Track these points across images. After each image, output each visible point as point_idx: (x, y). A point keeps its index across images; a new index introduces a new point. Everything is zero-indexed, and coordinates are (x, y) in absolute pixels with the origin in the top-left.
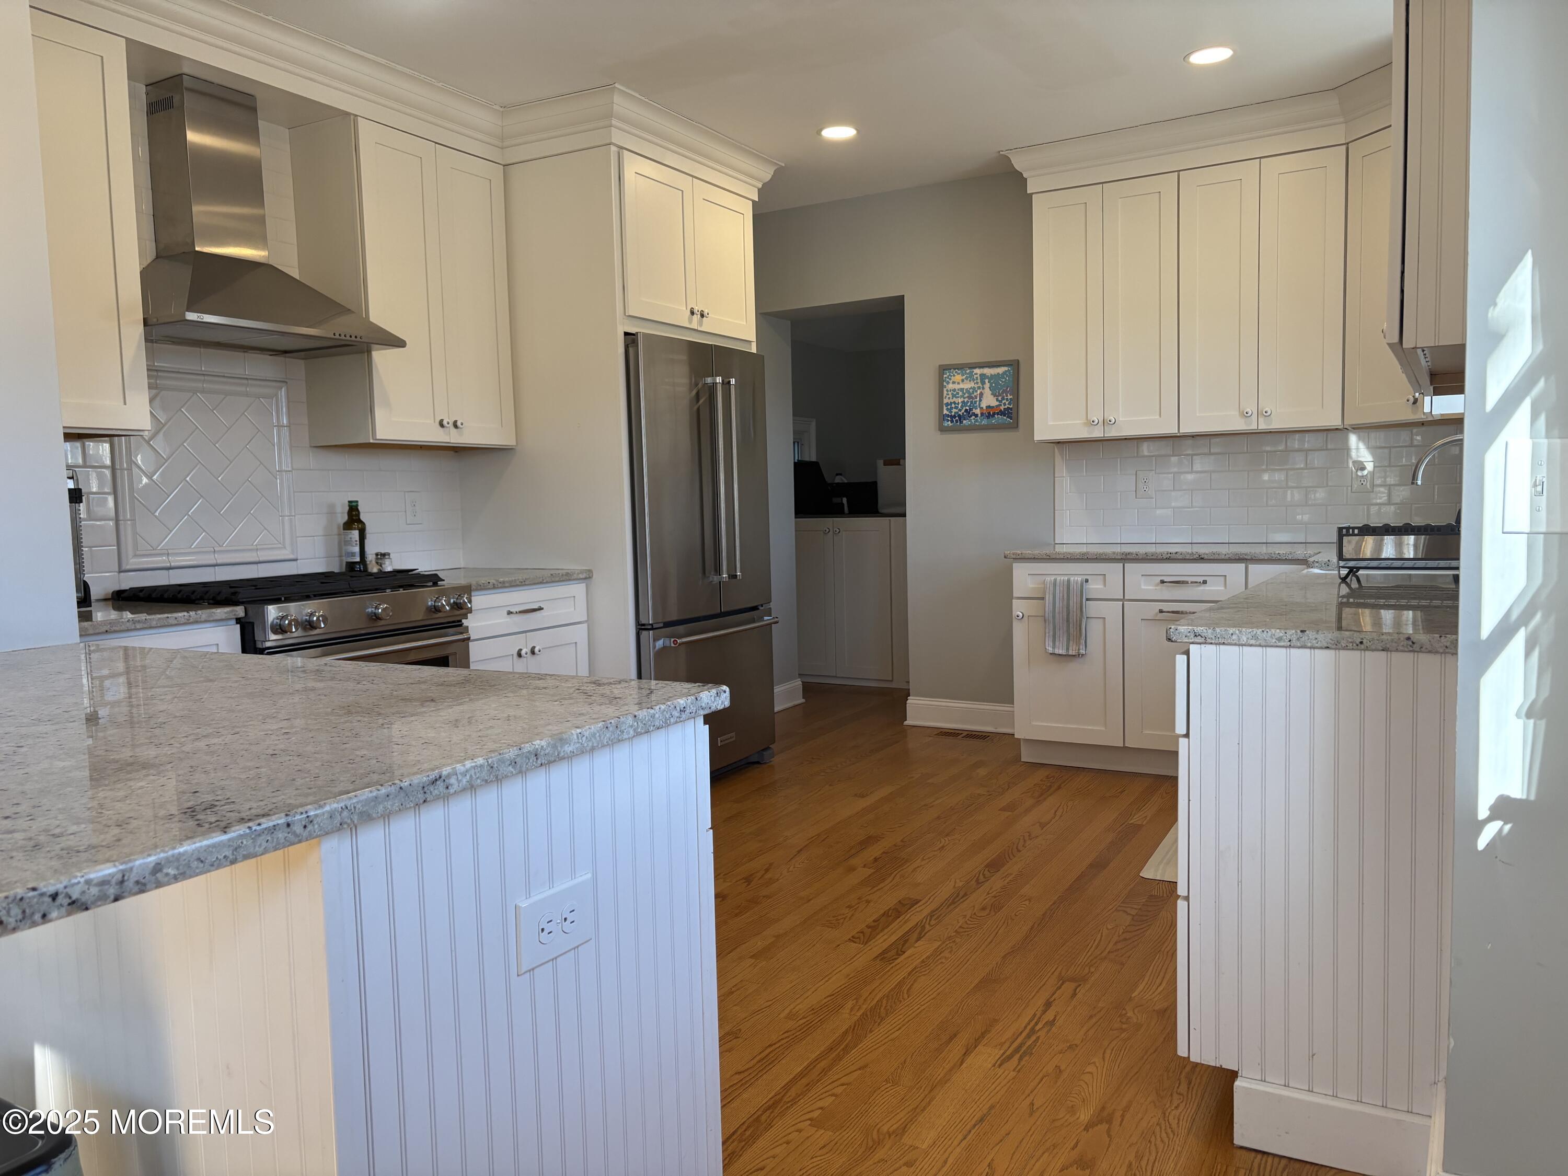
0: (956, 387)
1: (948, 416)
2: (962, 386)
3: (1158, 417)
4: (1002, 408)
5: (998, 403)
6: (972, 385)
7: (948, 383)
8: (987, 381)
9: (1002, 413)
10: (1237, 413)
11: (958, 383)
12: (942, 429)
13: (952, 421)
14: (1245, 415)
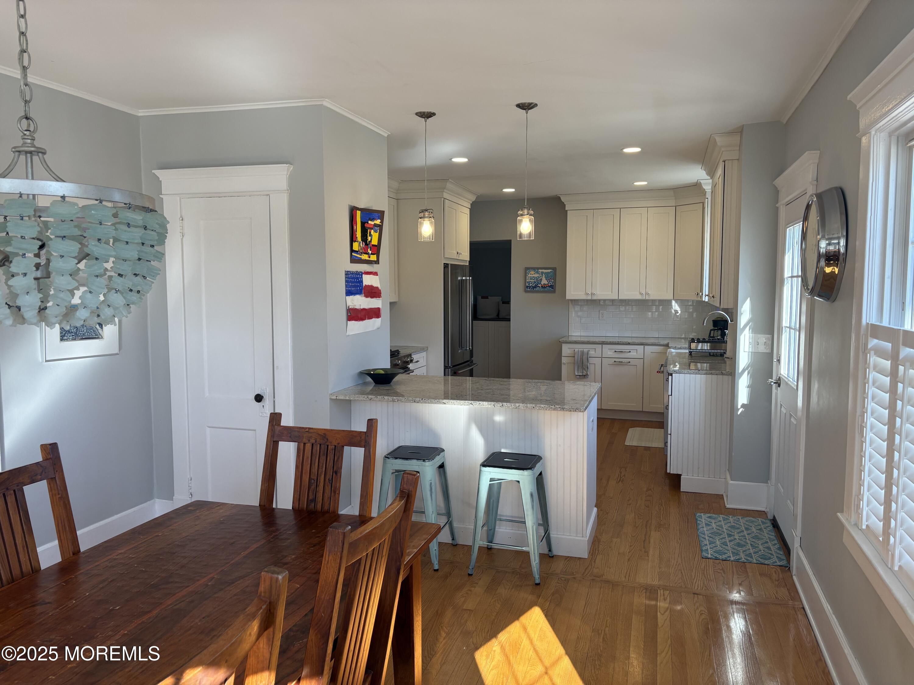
0: (532, 276)
1: (528, 286)
2: (534, 276)
3: (611, 293)
4: (549, 285)
5: (548, 283)
6: (538, 275)
7: (529, 274)
8: (544, 274)
9: (549, 287)
10: (639, 293)
11: (532, 274)
12: (526, 291)
13: (530, 289)
14: (641, 294)
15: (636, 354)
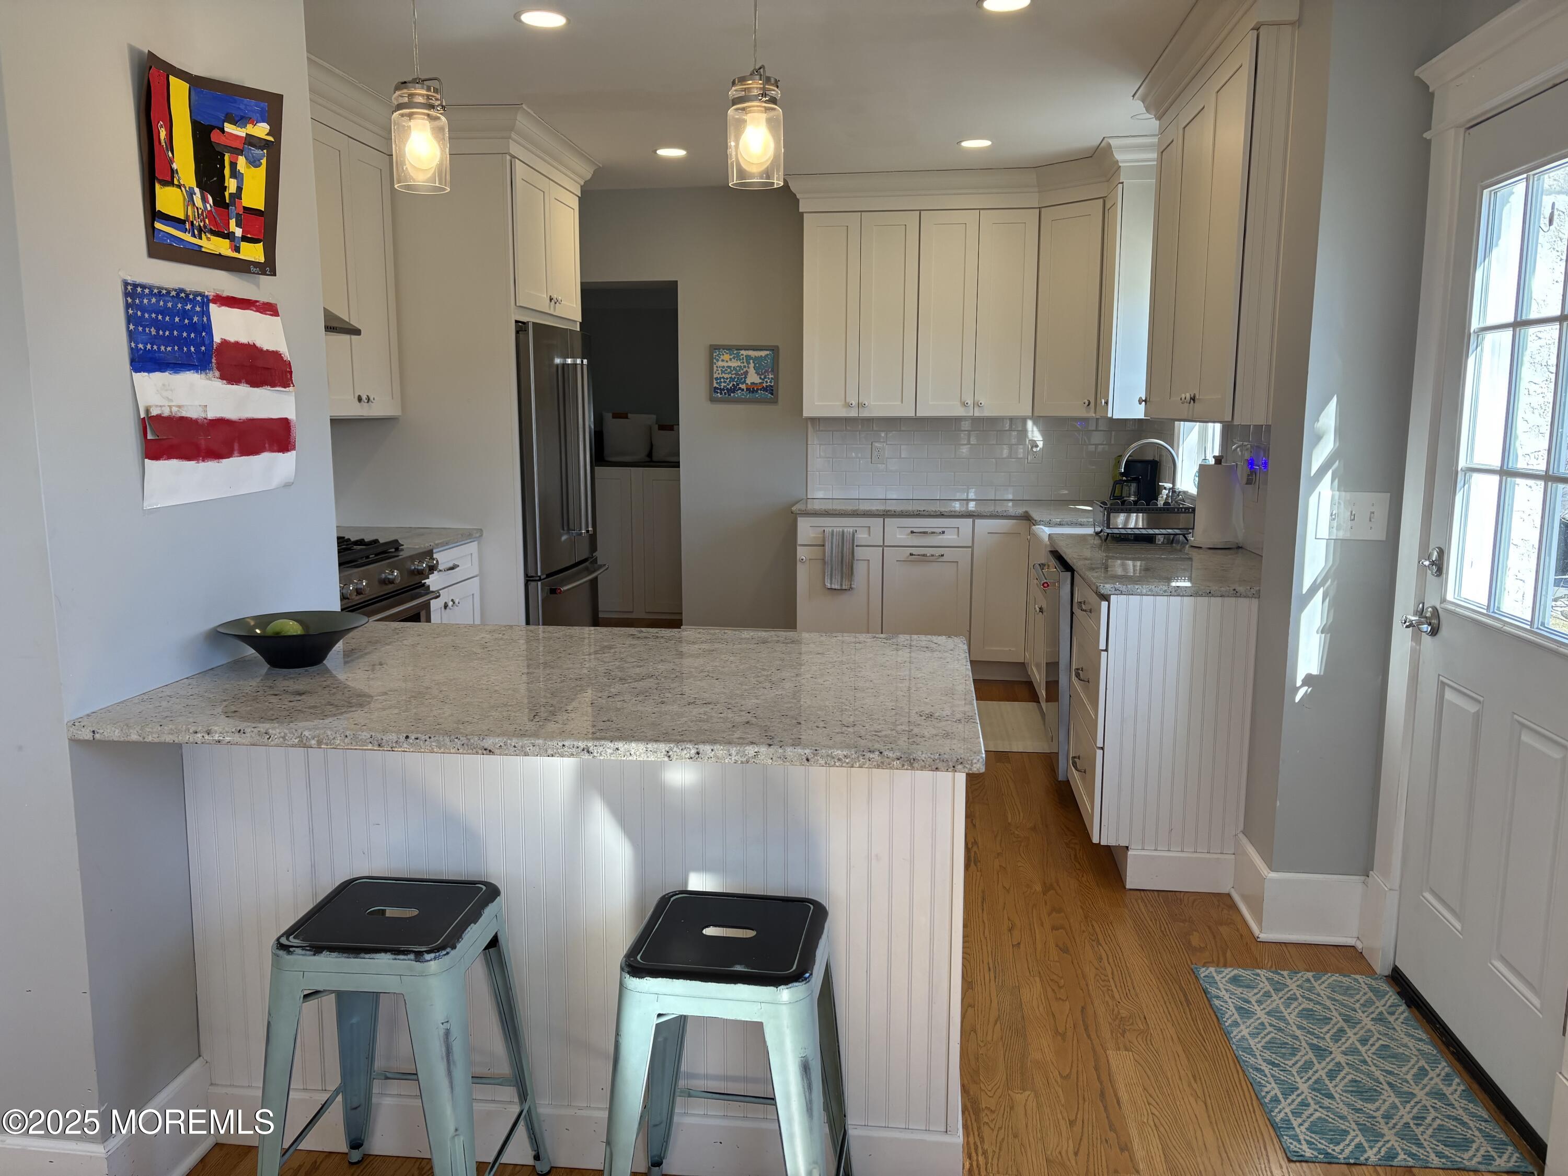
0: (725, 364)
1: (718, 388)
2: (730, 364)
3: (900, 403)
4: (764, 385)
5: (761, 381)
6: (739, 363)
7: (718, 360)
8: (751, 361)
9: (765, 389)
10: (958, 403)
11: (726, 361)
12: (712, 400)
13: (721, 394)
14: (965, 405)
15: (956, 537)
